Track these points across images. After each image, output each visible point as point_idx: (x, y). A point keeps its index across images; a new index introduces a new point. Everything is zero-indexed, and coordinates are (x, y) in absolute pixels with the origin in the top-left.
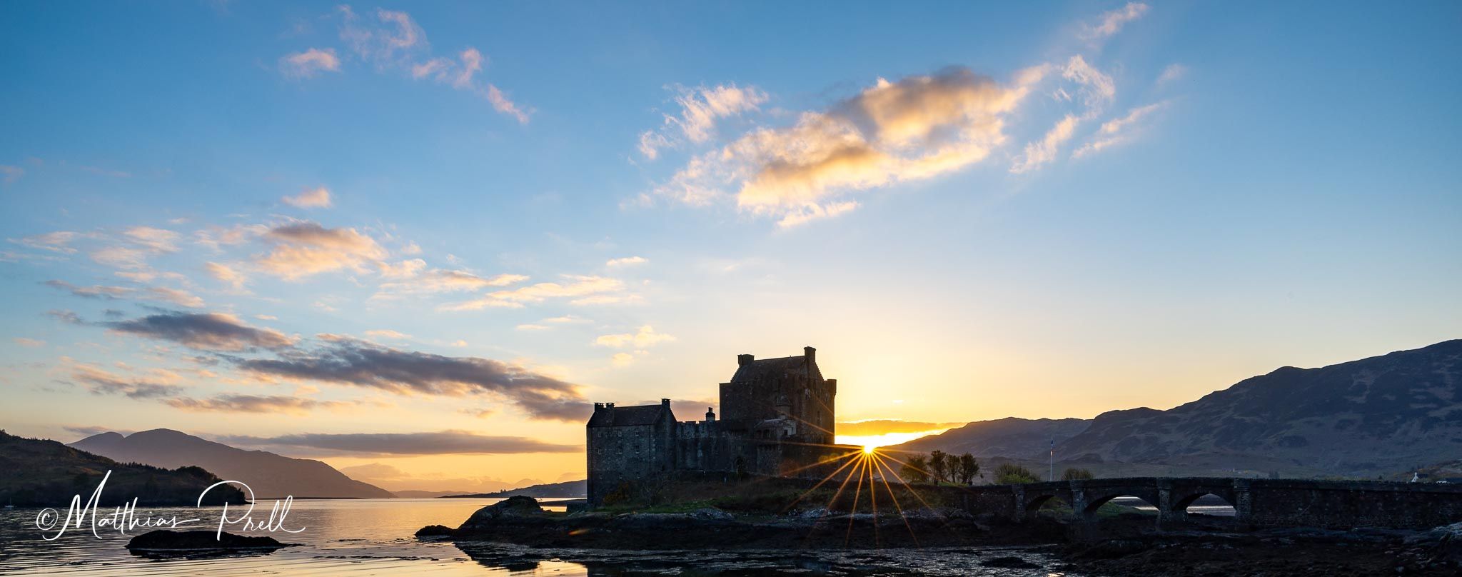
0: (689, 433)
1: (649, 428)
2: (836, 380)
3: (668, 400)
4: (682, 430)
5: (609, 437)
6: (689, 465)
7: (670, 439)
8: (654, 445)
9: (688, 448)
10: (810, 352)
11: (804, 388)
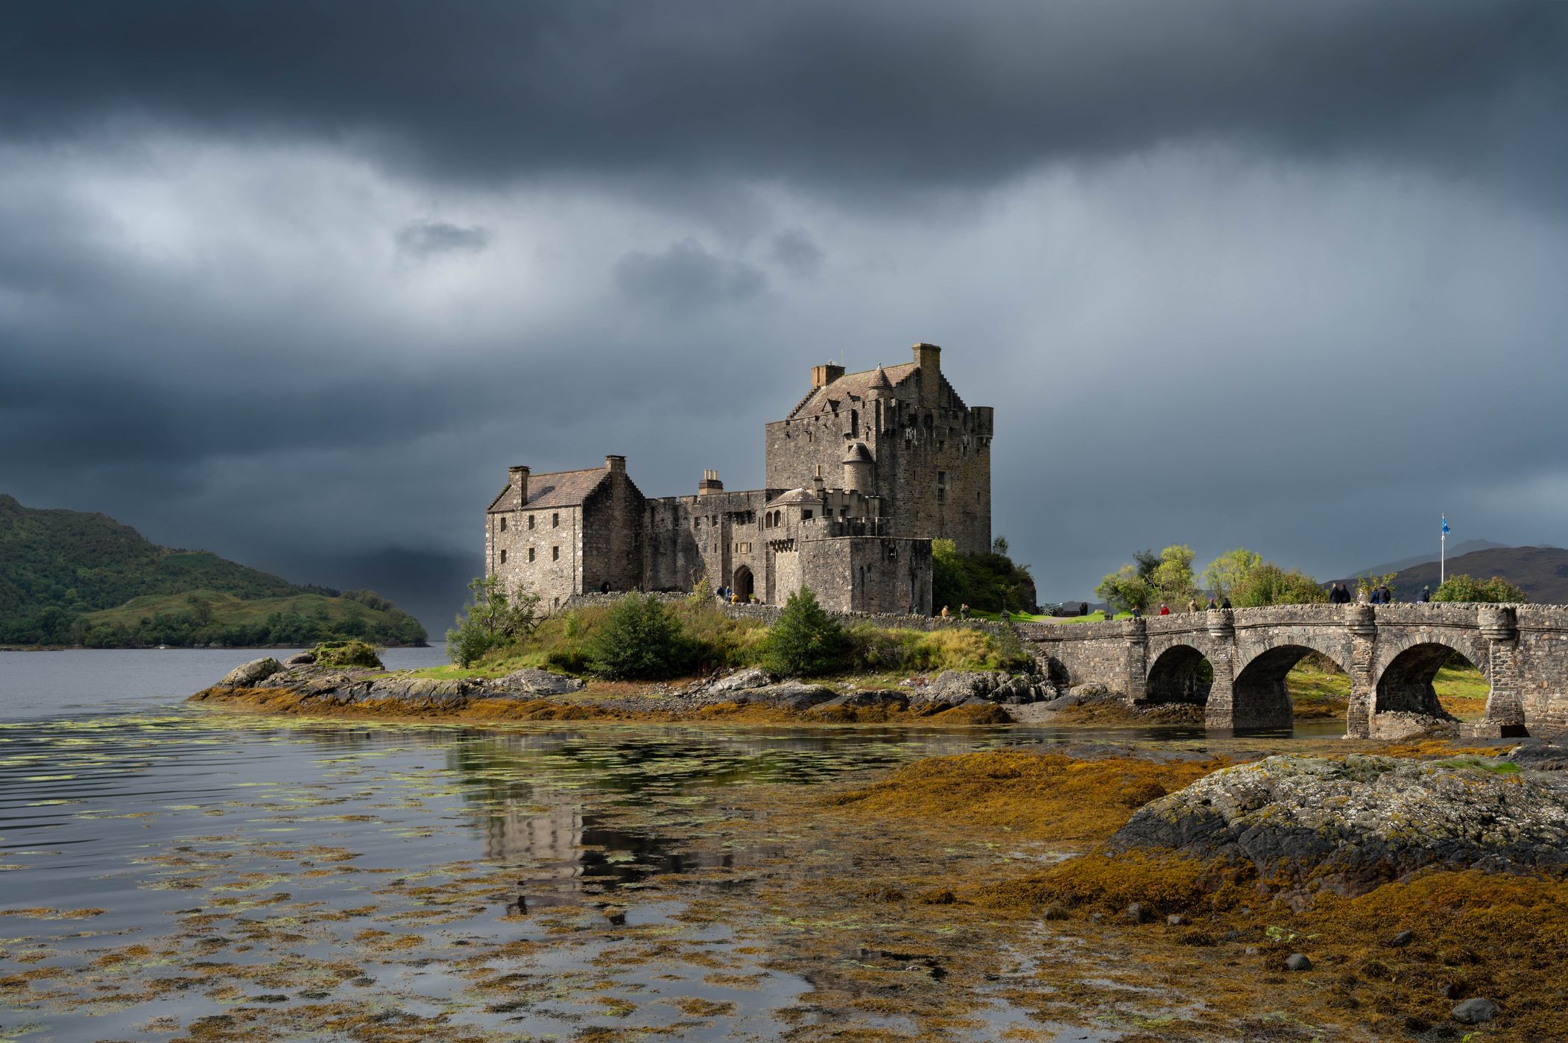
0: (663, 520)
1: (574, 512)
2: (991, 410)
3: (622, 459)
4: (653, 516)
5: (517, 529)
6: (663, 581)
7: (625, 532)
8: (581, 545)
9: (662, 550)
10: (930, 353)
11: (903, 427)
